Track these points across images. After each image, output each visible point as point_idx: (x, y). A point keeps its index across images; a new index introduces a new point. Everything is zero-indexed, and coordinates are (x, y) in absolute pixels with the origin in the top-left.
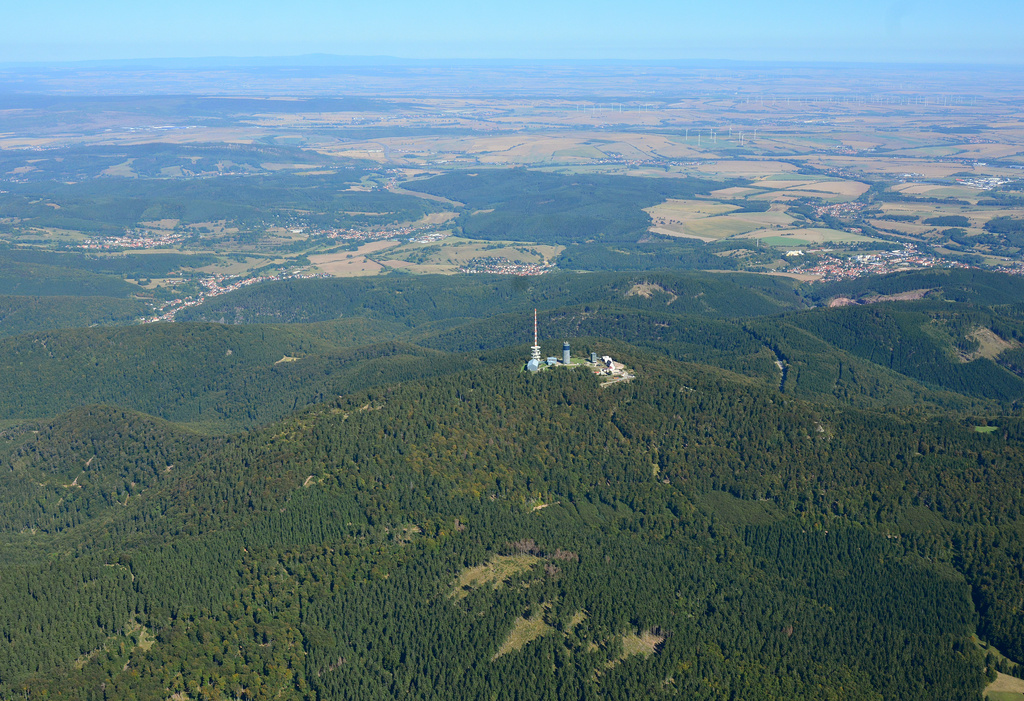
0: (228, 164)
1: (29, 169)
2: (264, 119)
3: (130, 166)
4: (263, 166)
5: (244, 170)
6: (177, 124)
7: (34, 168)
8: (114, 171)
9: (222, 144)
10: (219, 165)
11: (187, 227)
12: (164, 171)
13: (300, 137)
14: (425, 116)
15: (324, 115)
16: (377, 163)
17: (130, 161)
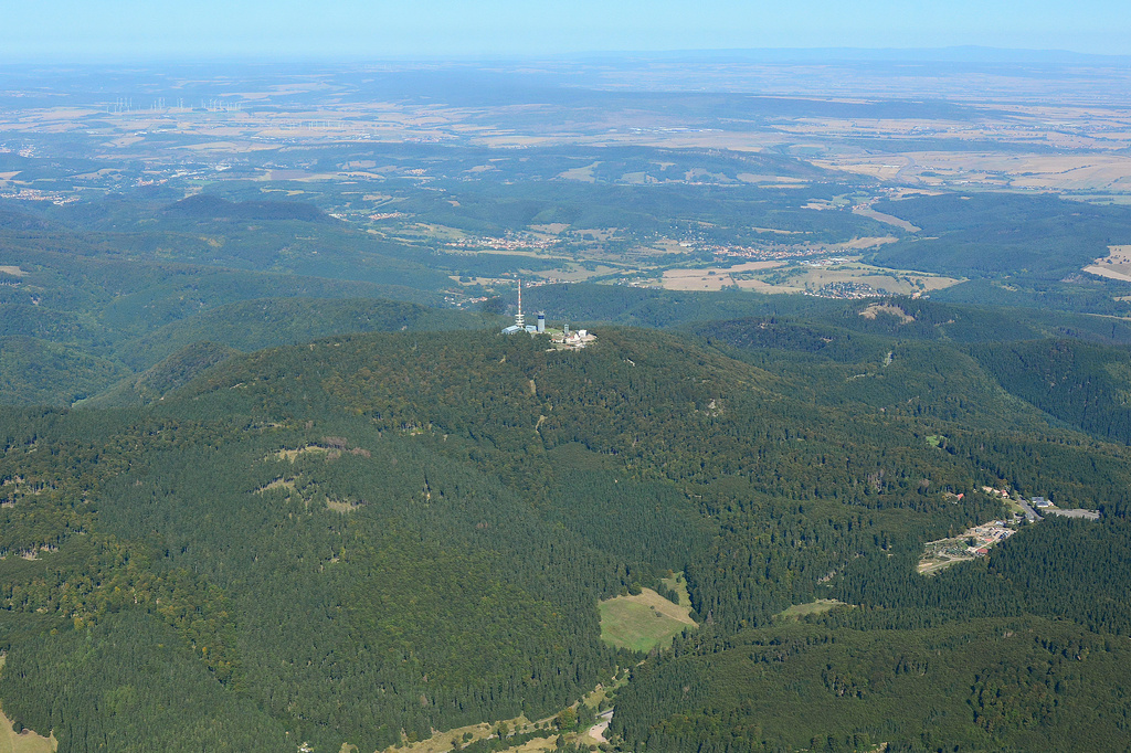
0: (700, 172)
1: (488, 167)
2: (804, 124)
3: (593, 169)
4: (739, 177)
5: (715, 180)
6: (692, 126)
7: (494, 167)
8: (570, 175)
9: (724, 151)
10: (689, 175)
11: (573, 232)
12: (625, 177)
13: (822, 146)
14: (1013, 128)
15: (883, 121)
16: (876, 179)
17: (596, 164)
